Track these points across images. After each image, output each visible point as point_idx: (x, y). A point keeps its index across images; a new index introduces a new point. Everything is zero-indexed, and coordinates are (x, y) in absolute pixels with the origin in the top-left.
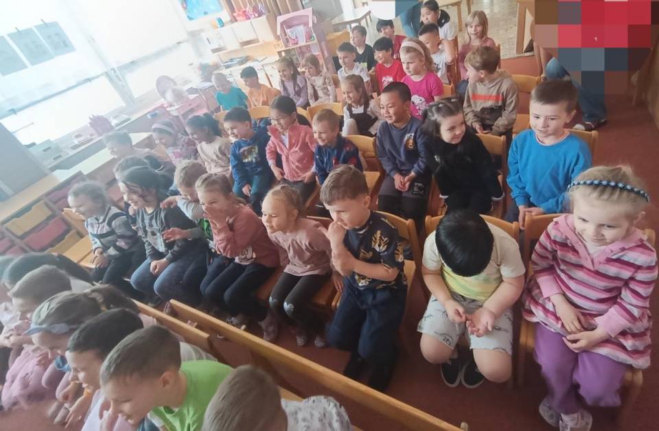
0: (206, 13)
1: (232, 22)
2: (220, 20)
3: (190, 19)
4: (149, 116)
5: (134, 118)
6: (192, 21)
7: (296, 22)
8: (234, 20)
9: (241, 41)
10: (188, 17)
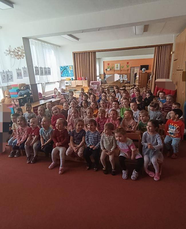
0: (67, 76)
1: (75, 80)
2: (72, 78)
3: (62, 76)
4: (51, 97)
5: (46, 96)
6: (62, 77)
7: (95, 84)
8: (76, 79)
9: (77, 85)
10: (61, 76)
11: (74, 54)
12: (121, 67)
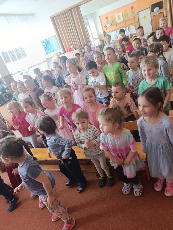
0: (54, 51)
6: (48, 55)
10: (46, 53)
11: (53, 19)
12: (124, 16)
